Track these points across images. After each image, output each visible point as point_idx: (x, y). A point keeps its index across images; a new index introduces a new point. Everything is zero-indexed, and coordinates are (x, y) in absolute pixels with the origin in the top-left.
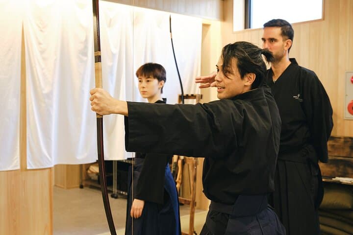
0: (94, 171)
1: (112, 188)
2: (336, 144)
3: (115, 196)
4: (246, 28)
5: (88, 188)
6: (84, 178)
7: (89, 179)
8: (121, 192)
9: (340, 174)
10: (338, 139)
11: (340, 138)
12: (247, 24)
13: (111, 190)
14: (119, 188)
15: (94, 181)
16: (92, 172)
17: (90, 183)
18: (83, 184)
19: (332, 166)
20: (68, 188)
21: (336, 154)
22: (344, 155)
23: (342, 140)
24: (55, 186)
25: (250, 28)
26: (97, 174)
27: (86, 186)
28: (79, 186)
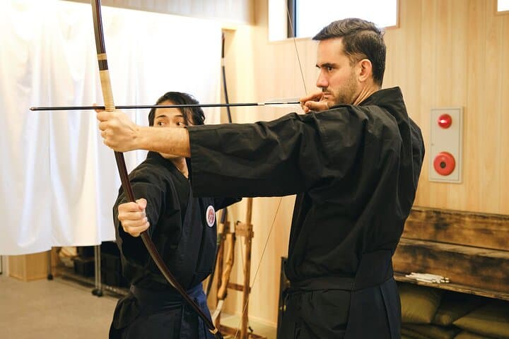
0: (68, 254)
1: (94, 280)
2: (416, 220)
3: (99, 292)
4: (289, 36)
5: (59, 279)
6: (54, 264)
7: (61, 265)
8: (107, 287)
9: (417, 268)
10: (418, 213)
11: (420, 211)
12: (291, 31)
13: (92, 283)
14: (105, 281)
15: (68, 269)
16: (66, 256)
17: (63, 273)
18: (53, 274)
19: (405, 255)
20: (29, 280)
21: (415, 236)
22: (427, 237)
23: (424, 215)
24: (11, 276)
25: (295, 36)
26: (73, 258)
27: (58, 275)
28: (46, 275)
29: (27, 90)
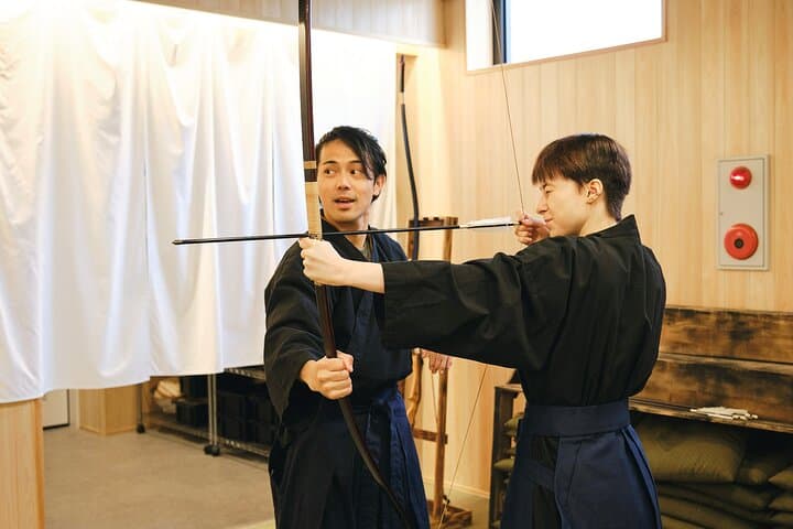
0: (168, 394)
1: (207, 431)
2: (701, 327)
3: (215, 449)
4: (495, 62)
5: (155, 432)
6: (146, 409)
7: (156, 410)
8: (227, 442)
9: (707, 398)
10: (704, 316)
11: (708, 313)
12: (499, 53)
13: (204, 435)
14: (223, 433)
15: (168, 416)
16: (164, 397)
17: (160, 422)
18: (145, 425)
19: (688, 379)
20: (109, 434)
21: (700, 351)
22: (718, 353)
23: (713, 318)
24: (82, 428)
25: (505, 61)
26: (174, 400)
27: (153, 427)
28: (135, 427)
29: (112, 140)
